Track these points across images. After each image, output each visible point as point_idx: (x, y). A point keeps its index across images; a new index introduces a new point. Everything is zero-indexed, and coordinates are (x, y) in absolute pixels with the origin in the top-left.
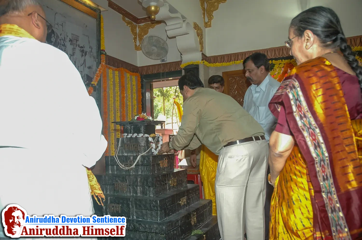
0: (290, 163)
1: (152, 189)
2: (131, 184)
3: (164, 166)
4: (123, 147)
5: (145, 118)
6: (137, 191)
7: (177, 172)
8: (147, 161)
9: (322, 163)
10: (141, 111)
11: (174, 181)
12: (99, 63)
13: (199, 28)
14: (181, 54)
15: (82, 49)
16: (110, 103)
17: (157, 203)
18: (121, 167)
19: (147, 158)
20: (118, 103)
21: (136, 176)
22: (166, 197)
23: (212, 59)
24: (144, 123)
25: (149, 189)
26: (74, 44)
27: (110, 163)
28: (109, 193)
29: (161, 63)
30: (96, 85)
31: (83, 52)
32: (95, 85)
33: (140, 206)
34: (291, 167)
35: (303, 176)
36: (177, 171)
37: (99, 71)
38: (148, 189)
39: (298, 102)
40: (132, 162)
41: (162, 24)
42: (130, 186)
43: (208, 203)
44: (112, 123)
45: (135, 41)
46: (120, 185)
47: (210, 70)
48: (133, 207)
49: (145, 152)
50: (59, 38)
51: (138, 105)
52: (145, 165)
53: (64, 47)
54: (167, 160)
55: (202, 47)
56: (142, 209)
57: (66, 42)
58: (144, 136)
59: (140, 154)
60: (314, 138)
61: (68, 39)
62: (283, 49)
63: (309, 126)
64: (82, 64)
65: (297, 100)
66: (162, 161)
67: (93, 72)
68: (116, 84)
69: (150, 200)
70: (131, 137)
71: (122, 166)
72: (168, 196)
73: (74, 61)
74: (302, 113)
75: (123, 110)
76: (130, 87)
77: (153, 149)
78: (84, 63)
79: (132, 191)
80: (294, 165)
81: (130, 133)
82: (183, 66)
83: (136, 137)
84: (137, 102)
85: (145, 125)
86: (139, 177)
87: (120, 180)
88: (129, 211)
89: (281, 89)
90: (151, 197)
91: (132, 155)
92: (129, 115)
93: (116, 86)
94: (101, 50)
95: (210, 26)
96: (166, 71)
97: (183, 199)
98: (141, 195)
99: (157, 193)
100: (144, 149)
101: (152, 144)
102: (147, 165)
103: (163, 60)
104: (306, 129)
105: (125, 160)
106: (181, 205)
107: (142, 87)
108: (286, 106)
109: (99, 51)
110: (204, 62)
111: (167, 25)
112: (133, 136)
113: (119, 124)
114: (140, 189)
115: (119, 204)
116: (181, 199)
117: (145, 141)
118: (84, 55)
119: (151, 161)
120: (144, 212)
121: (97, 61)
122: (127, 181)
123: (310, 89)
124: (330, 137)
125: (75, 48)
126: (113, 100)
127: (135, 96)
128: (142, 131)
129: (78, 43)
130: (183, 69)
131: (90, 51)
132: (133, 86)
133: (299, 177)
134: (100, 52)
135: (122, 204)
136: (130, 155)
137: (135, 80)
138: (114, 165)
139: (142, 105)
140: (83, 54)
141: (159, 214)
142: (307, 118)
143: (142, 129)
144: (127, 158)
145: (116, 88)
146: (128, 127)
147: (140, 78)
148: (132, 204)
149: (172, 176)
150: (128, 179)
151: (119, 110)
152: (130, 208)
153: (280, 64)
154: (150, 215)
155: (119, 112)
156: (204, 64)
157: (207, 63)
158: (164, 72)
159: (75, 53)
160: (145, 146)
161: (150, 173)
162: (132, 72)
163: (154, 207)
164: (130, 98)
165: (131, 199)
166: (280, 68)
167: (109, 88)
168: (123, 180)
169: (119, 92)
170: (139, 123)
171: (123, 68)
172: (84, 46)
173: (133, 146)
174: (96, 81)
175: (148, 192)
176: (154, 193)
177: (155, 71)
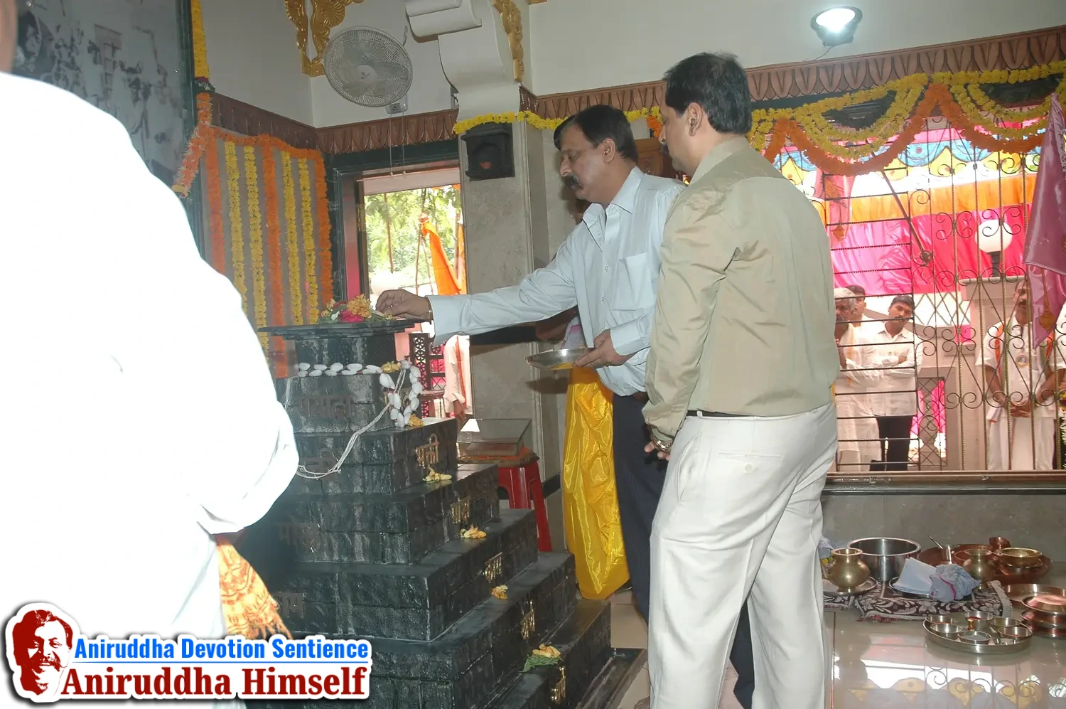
1: (400, 540)
2: (333, 525)
3: (431, 462)
4: (298, 405)
6: (353, 549)
7: (469, 476)
8: (379, 451)
11: (463, 508)
12: (191, 122)
13: (511, 5)
15: (133, 77)
16: (234, 249)
17: (421, 586)
19: (378, 441)
20: (257, 251)
21: (348, 500)
22: (447, 562)
23: (550, 105)
24: (365, 332)
25: (391, 540)
26: (105, 59)
29: (388, 116)
30: (186, 195)
31: (138, 88)
32: (184, 195)
33: (367, 596)
36: (470, 473)
37: (193, 148)
38: (388, 540)
40: (330, 455)
42: (328, 531)
45: (301, 45)
47: (544, 139)
48: (343, 598)
49: (372, 423)
51: (318, 250)
52: (372, 463)
54: (436, 441)
55: (521, 68)
56: (374, 607)
57: (79, 55)
58: (365, 372)
59: (353, 428)
61: (85, 45)
62: (769, 74)
64: (139, 127)
66: (422, 448)
67: (176, 151)
68: (249, 188)
69: (398, 577)
70: (324, 374)
72: (454, 556)
75: (275, 271)
76: (293, 197)
77: (393, 410)
78: (142, 120)
79: (335, 549)
81: (321, 362)
82: (461, 127)
83: (338, 375)
84: (315, 243)
85: (368, 337)
86: (359, 503)
88: (333, 613)
90: (399, 564)
91: (331, 431)
93: (250, 195)
94: (195, 79)
96: (405, 141)
97: (492, 562)
98: (368, 560)
99: (416, 553)
100: (367, 412)
101: (390, 394)
102: (381, 465)
103: (395, 109)
105: (309, 449)
106: (489, 579)
107: (331, 195)
109: (189, 81)
110: (527, 116)
112: (329, 373)
113: (281, 334)
114: (363, 539)
115: (298, 592)
116: (487, 564)
117: (370, 387)
119: (391, 452)
120: (381, 613)
121: (184, 117)
122: (319, 516)
125: (110, 72)
126: (241, 239)
127: (308, 221)
128: (359, 356)
129: (119, 55)
130: (463, 138)
131: (160, 82)
132: (302, 193)
134: (194, 85)
135: (311, 590)
136: (321, 431)
137: (307, 172)
139: (331, 250)
140: (137, 93)
141: (429, 615)
143: (356, 349)
144: (315, 442)
145: (250, 202)
146: (313, 343)
147: (323, 165)
148: (339, 591)
149: (456, 493)
150: (321, 510)
151: (262, 271)
152: (337, 602)
153: (760, 122)
154: (402, 622)
155: (263, 278)
156: (527, 123)
157: (537, 116)
158: (400, 146)
159: (111, 90)
160: (369, 403)
161: (392, 488)
162: (298, 147)
163: (413, 600)
164: (294, 231)
165: (337, 575)
166: (762, 133)
167: (229, 204)
168: (308, 512)
169: (259, 215)
170: (346, 331)
171: (267, 135)
172: (138, 65)
173: (332, 404)
174: (187, 183)
175: (388, 550)
176: (406, 553)
177: (370, 144)
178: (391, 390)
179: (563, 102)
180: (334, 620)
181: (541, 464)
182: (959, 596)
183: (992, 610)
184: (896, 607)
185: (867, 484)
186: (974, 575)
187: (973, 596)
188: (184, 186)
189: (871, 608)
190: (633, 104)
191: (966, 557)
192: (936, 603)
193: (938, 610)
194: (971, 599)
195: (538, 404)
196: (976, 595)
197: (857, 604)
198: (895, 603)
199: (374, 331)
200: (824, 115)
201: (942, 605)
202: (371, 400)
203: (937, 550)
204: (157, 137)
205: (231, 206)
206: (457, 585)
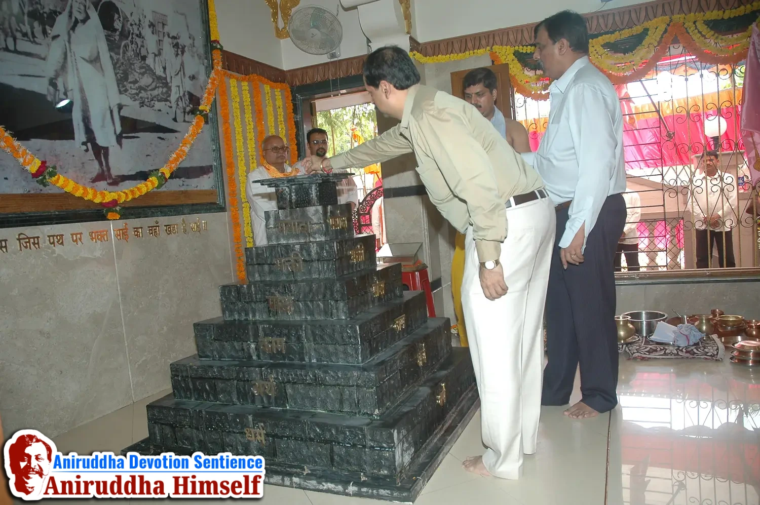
1: (341, 304)
2: (301, 297)
3: (360, 260)
4: (278, 227)
6: (313, 311)
7: (382, 269)
8: (327, 252)
11: (380, 287)
12: (210, 67)
14: (369, 41)
16: (238, 144)
17: (355, 331)
19: (327, 246)
20: (252, 145)
21: (309, 283)
22: (371, 317)
23: (429, 47)
24: (317, 180)
25: (336, 304)
27: (255, 259)
28: (259, 317)
29: (329, 60)
30: (208, 111)
31: (178, 48)
32: (206, 111)
33: (323, 339)
36: (384, 267)
37: (212, 83)
38: (334, 306)
40: (297, 255)
42: (298, 301)
43: (442, 324)
45: (274, 20)
46: (279, 301)
47: (426, 70)
48: (308, 339)
50: (128, 21)
52: (323, 259)
54: (362, 247)
55: (410, 25)
56: (327, 345)
59: (311, 239)
64: (178, 73)
66: (354, 251)
68: (246, 107)
69: (341, 326)
72: (374, 315)
73: (163, 67)
76: (272, 112)
79: (303, 311)
85: (319, 183)
86: (316, 283)
87: (279, 292)
88: (302, 348)
90: (342, 319)
91: (297, 241)
93: (246, 111)
94: (211, 41)
96: (339, 75)
97: (398, 320)
98: (323, 318)
99: (351, 312)
100: (320, 230)
102: (329, 260)
103: (333, 56)
105: (284, 253)
106: (397, 331)
107: (295, 111)
109: (207, 43)
110: (414, 55)
114: (319, 305)
115: (280, 337)
116: (395, 320)
117: (321, 213)
119: (335, 252)
120: (331, 348)
121: (205, 65)
122: (292, 292)
126: (242, 138)
128: (314, 195)
132: (278, 110)
134: (211, 45)
135: (288, 337)
136: (292, 242)
137: (280, 97)
138: (264, 264)
139: (297, 144)
140: (177, 51)
141: (360, 348)
143: (312, 191)
144: (288, 248)
145: (247, 116)
146: (285, 189)
147: (290, 93)
148: (306, 335)
149: (374, 277)
150: (293, 288)
151: (255, 157)
152: (304, 343)
154: (344, 353)
157: (421, 55)
158: (337, 79)
159: (162, 49)
160: (320, 223)
161: (336, 274)
162: (276, 81)
163: (350, 339)
165: (304, 326)
167: (234, 116)
168: (285, 290)
169: (252, 123)
171: (256, 75)
172: (178, 34)
173: (298, 225)
174: (208, 103)
175: (335, 311)
176: (346, 312)
177: (318, 78)
179: (437, 46)
180: (303, 353)
181: (429, 270)
182: (691, 343)
183: (712, 351)
184: (651, 350)
185: (634, 279)
186: (700, 330)
187: (700, 343)
188: (206, 106)
189: (635, 351)
190: (481, 46)
191: (697, 320)
192: (676, 348)
193: (678, 352)
194: (699, 345)
195: (426, 233)
196: (702, 342)
197: (627, 349)
198: (651, 348)
199: (323, 179)
200: (602, 46)
201: (681, 348)
202: (322, 222)
203: (678, 318)
204: (190, 77)
205: (235, 118)
206: (377, 333)
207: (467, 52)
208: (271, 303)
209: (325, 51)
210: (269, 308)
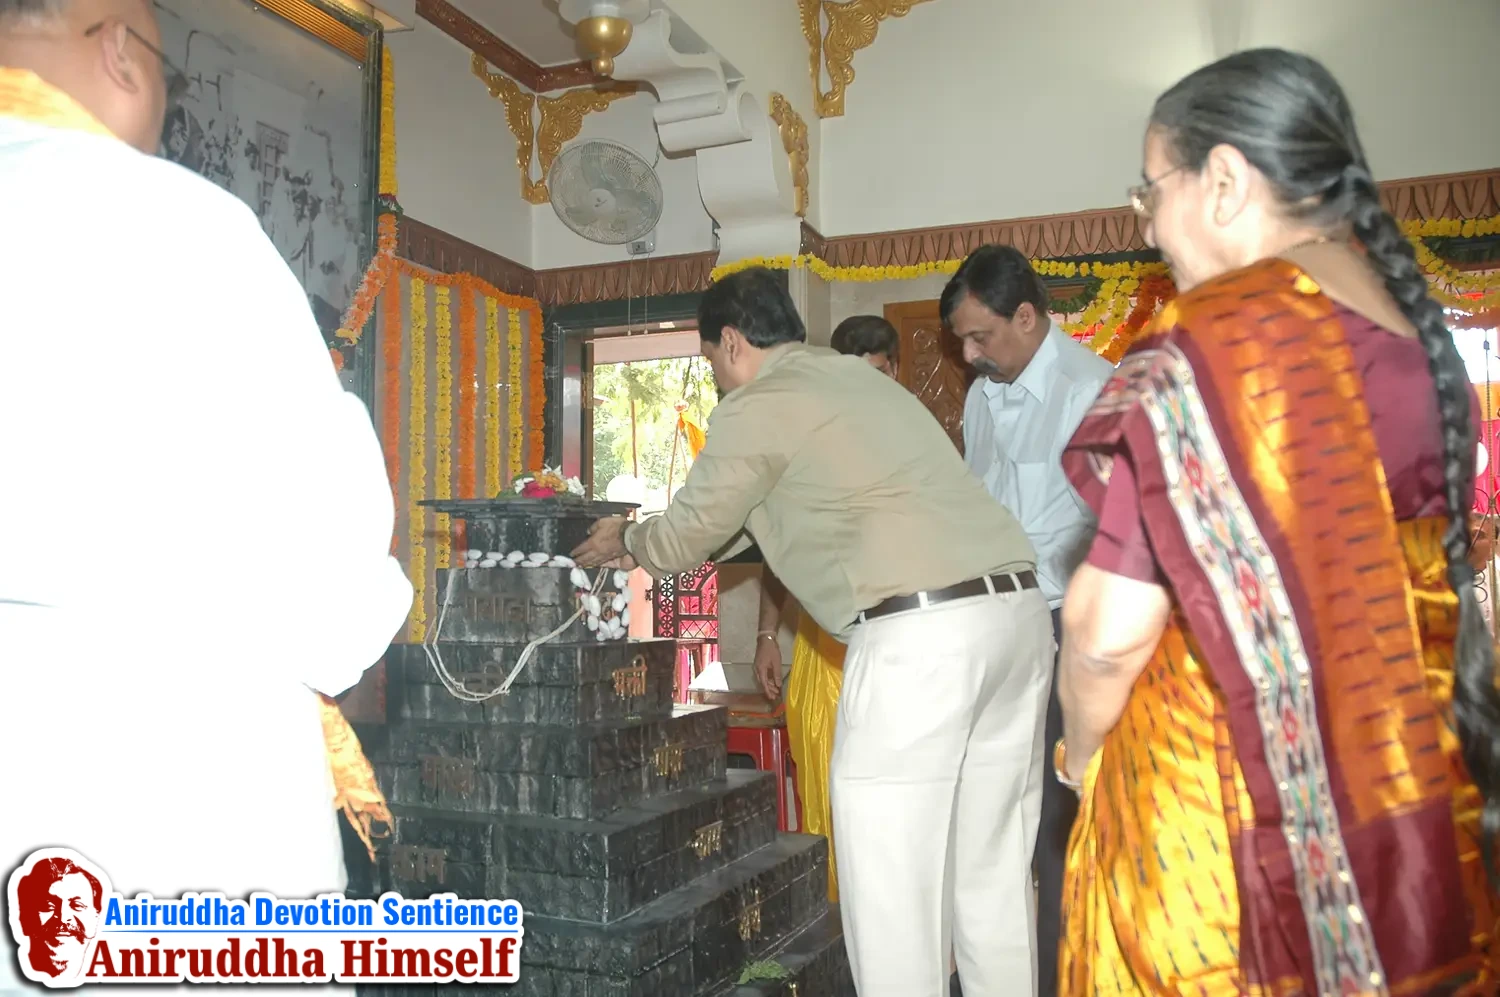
0: (1149, 695)
1: (578, 786)
2: (494, 761)
3: (634, 692)
4: (462, 605)
5: (557, 490)
6: (516, 795)
7: (685, 716)
8: (561, 669)
9: (1286, 702)
10: (541, 458)
11: (672, 755)
12: (369, 250)
13: (794, 116)
14: (716, 225)
15: (299, 188)
16: (413, 418)
17: (600, 848)
18: (450, 690)
19: (561, 655)
20: (445, 422)
21: (514, 732)
22: (638, 823)
23: (842, 249)
24: (554, 511)
25: (567, 784)
26: (266, 165)
27: (405, 671)
28: (399, 799)
29: (628, 258)
30: (355, 342)
31: (305, 202)
32: (350, 343)
33: (527, 858)
34: (1155, 714)
35: (1202, 752)
36: (687, 713)
37: (369, 283)
38: (563, 786)
39: (1186, 445)
40: (496, 672)
41: (641, 96)
42: (486, 770)
43: (809, 849)
44: (421, 503)
45: (522, 163)
46: (444, 767)
47: (833, 294)
48: (497, 859)
49: (556, 632)
50: (202, 137)
51: (527, 429)
52: (551, 684)
53: (226, 179)
54: (643, 665)
55: (804, 199)
56: (536, 872)
57: (232, 156)
58: (552, 564)
59: (532, 637)
60: (1252, 594)
61: (242, 146)
63: (1231, 547)
64: (299, 255)
65: (1183, 435)
66: (624, 671)
67: (345, 287)
68: (439, 340)
69: (571, 834)
70: (498, 565)
71: (456, 688)
72: (646, 817)
74: (1202, 491)
75: (466, 451)
76: (497, 357)
77: (589, 617)
78: (305, 244)
79: (494, 793)
80: (1165, 708)
81: (496, 550)
83: (516, 568)
84: (525, 418)
85: (559, 519)
86: (529, 735)
87: (446, 747)
88: (481, 876)
89: (1113, 389)
90: (575, 819)
91: (501, 640)
92: (488, 471)
93: (439, 349)
94: (378, 196)
95: (839, 111)
96: (649, 291)
97: (706, 833)
98: (535, 812)
99: (599, 805)
100: (551, 619)
101: (584, 596)
102: (562, 687)
103: (639, 248)
104: (1219, 556)
105: (469, 661)
106: (700, 854)
107: (548, 358)
108: (1137, 458)
109: (370, 199)
110: (809, 261)
111: (659, 100)
112: (504, 564)
113: (447, 509)
114: (530, 783)
115: (438, 848)
116: (698, 832)
117: (556, 584)
118: (307, 212)
119: (577, 666)
120: (544, 881)
121: (360, 243)
122: (475, 749)
123: (1236, 393)
124: (1314, 591)
125: (268, 181)
126: (423, 406)
127: (517, 390)
128: (545, 543)
129: (284, 161)
131: (333, 198)
132: (510, 353)
133: (1186, 754)
134: (377, 203)
135: (455, 846)
136: (489, 640)
137: (518, 326)
138: (424, 683)
139: (544, 430)
140: (302, 210)
141: (607, 887)
142: (1225, 512)
143: (542, 534)
144: (479, 653)
145: (438, 358)
146: (487, 525)
147: (541, 319)
148: (492, 848)
149: (663, 734)
150: (479, 741)
151: (449, 450)
152: (487, 864)
153: (1121, 280)
154: (571, 896)
155: (449, 459)
156: (809, 270)
157: (824, 263)
158: (642, 298)
159: (269, 203)
160: (553, 605)
161: (575, 719)
162: (508, 293)
163: (588, 865)
164: (497, 401)
165: (491, 826)
166: (1124, 294)
167: (411, 358)
168: (461, 746)
169: (450, 377)
170: (531, 508)
171: (468, 274)
172: (307, 174)
173: (505, 605)
174: (356, 327)
175: (562, 799)
176: (586, 804)
177: (604, 293)
178: (585, 591)
179: (860, 247)
188: (352, 331)
190: (952, 251)
199: (567, 511)
202: (557, 602)
204: (323, 266)
205: (414, 361)
206: (653, 854)
207: (922, 265)
208: (427, 769)
209: (623, 238)
210: (421, 780)
